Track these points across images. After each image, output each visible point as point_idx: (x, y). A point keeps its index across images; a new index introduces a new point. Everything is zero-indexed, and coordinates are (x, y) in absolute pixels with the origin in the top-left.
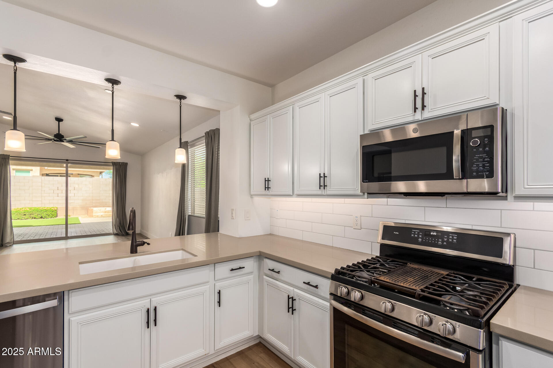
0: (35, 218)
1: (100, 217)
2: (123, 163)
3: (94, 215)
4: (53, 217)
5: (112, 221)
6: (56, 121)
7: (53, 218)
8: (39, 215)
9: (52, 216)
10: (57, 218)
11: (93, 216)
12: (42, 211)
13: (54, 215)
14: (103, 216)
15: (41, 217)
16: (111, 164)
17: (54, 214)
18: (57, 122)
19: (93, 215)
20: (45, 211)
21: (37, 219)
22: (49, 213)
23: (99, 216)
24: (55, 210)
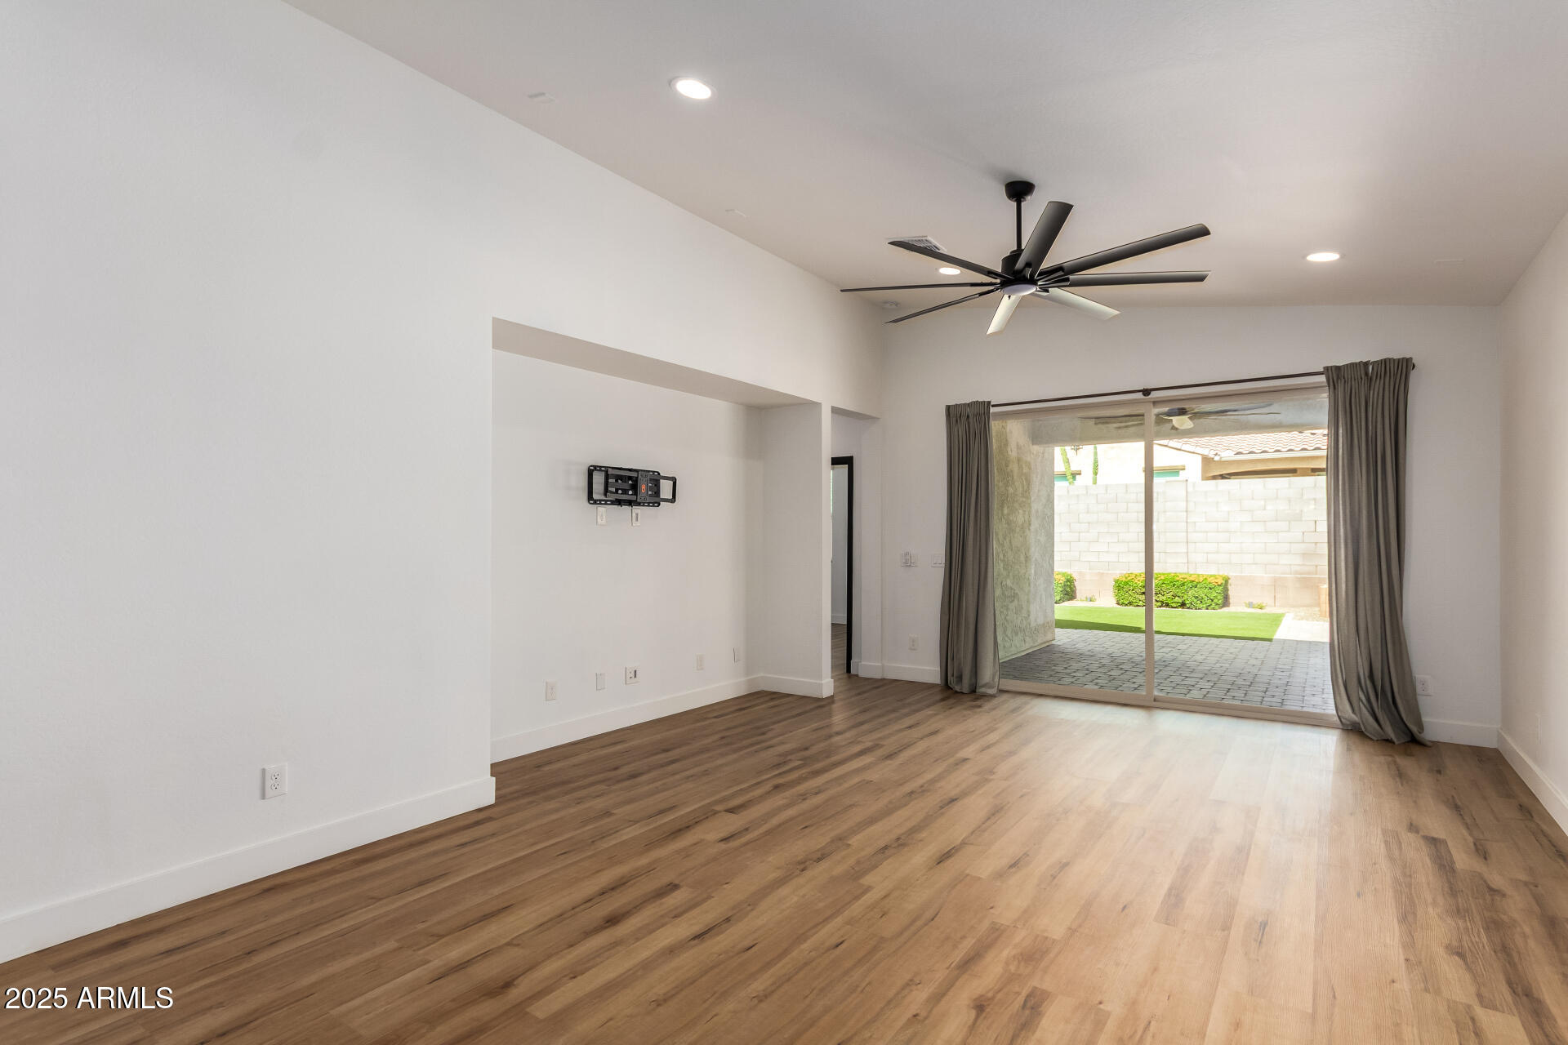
0: (1167, 605)
4: (1213, 605)
7: (1214, 609)
8: (1177, 598)
9: (1209, 602)
10: (1225, 609)
12: (1183, 584)
13: (1215, 601)
15: (1183, 605)
17: (1216, 597)
20: (1190, 585)
21: (1173, 607)
22: (1201, 593)
24: (1219, 585)
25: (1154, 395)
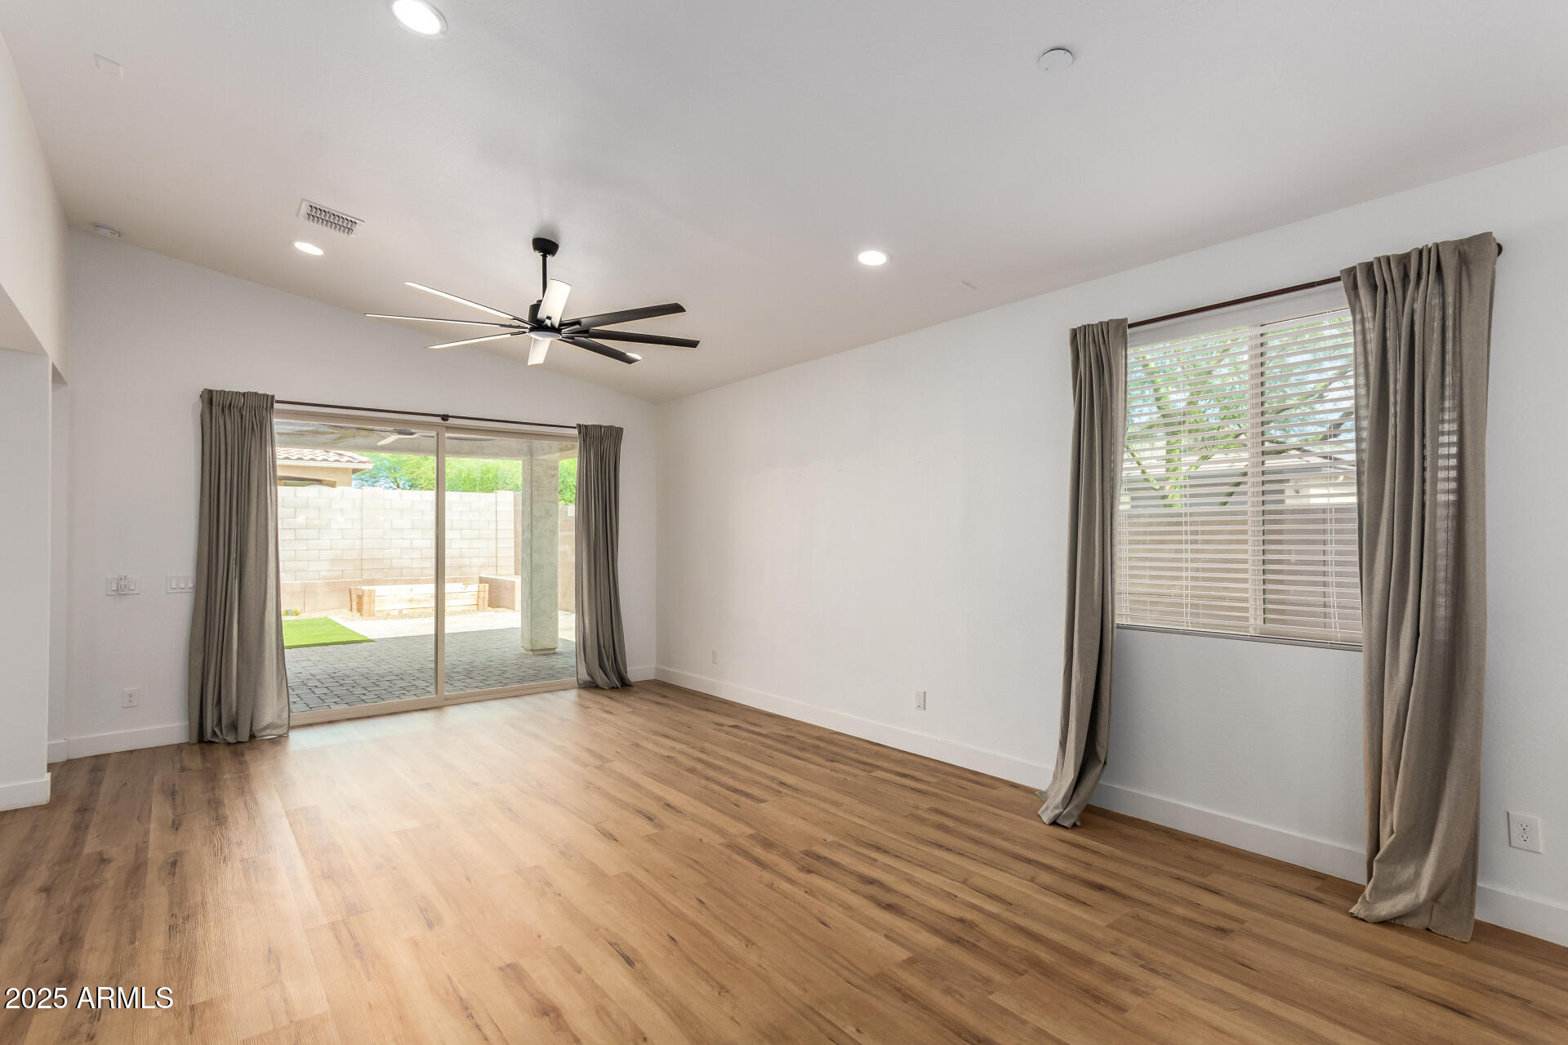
1: (394, 618)
2: (610, 428)
3: (379, 611)
5: (433, 633)
6: (537, 252)
11: (373, 615)
14: (404, 612)
16: (576, 432)
18: (538, 256)
19: (377, 609)
23: (392, 614)
25: (451, 421)
